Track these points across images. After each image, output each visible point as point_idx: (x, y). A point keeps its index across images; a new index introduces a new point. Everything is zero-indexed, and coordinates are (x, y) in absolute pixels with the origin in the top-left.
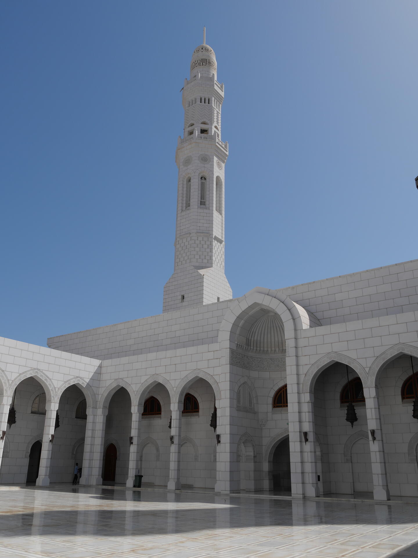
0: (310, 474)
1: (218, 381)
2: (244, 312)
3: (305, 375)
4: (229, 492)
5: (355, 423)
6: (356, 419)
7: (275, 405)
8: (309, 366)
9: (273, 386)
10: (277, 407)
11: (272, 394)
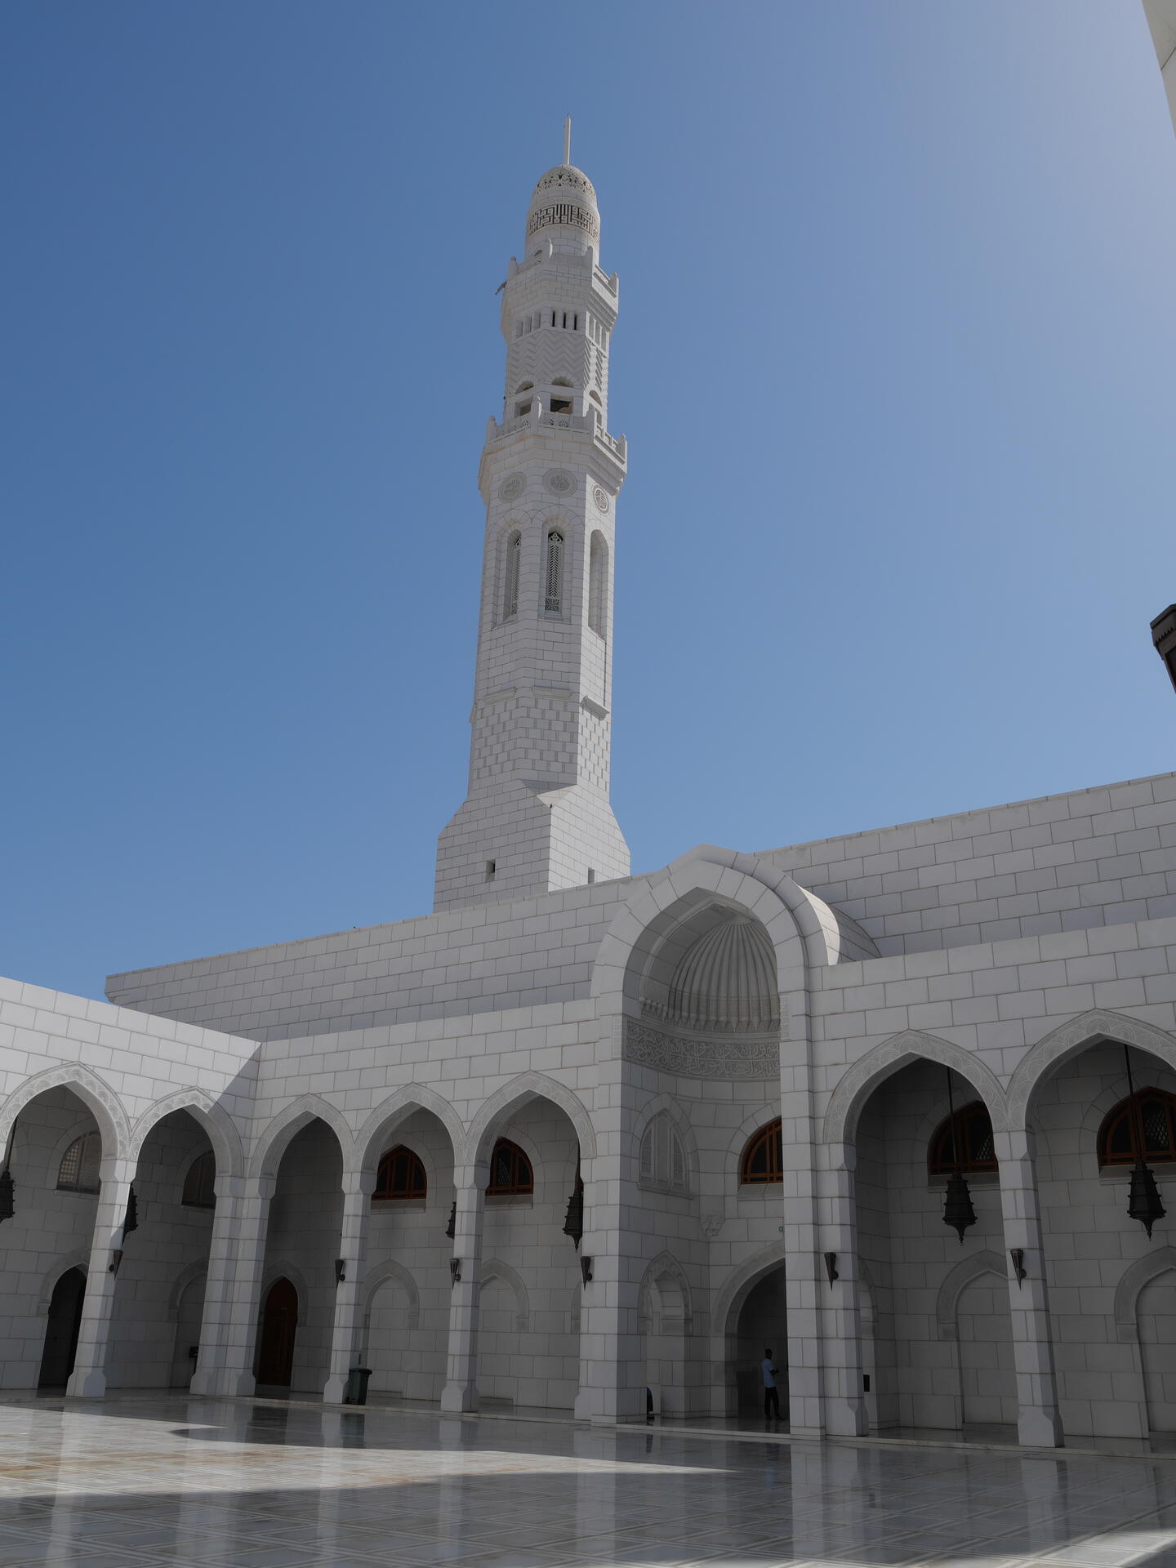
0: (843, 1372)
1: (588, 1107)
2: (665, 915)
3: (831, 1094)
4: (614, 1420)
5: (969, 1230)
6: (972, 1220)
7: (746, 1176)
8: (844, 1069)
9: (743, 1122)
10: (754, 1180)
11: (739, 1144)
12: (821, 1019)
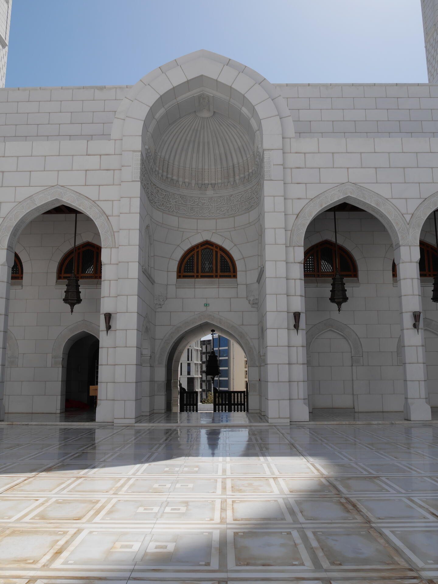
0: (301, 384)
3: (296, 216)
7: (180, 274)
8: (304, 202)
9: (181, 242)
10: (185, 277)
11: (179, 254)
12: (289, 170)
